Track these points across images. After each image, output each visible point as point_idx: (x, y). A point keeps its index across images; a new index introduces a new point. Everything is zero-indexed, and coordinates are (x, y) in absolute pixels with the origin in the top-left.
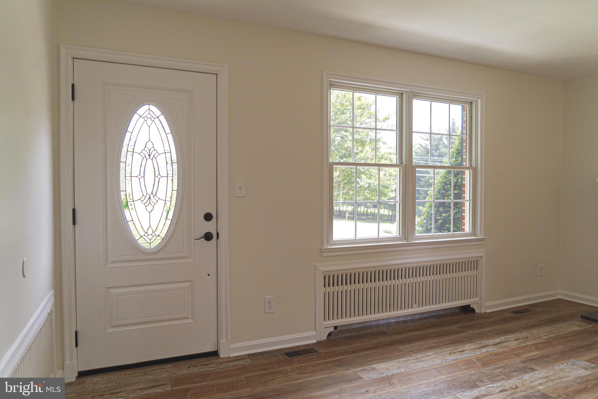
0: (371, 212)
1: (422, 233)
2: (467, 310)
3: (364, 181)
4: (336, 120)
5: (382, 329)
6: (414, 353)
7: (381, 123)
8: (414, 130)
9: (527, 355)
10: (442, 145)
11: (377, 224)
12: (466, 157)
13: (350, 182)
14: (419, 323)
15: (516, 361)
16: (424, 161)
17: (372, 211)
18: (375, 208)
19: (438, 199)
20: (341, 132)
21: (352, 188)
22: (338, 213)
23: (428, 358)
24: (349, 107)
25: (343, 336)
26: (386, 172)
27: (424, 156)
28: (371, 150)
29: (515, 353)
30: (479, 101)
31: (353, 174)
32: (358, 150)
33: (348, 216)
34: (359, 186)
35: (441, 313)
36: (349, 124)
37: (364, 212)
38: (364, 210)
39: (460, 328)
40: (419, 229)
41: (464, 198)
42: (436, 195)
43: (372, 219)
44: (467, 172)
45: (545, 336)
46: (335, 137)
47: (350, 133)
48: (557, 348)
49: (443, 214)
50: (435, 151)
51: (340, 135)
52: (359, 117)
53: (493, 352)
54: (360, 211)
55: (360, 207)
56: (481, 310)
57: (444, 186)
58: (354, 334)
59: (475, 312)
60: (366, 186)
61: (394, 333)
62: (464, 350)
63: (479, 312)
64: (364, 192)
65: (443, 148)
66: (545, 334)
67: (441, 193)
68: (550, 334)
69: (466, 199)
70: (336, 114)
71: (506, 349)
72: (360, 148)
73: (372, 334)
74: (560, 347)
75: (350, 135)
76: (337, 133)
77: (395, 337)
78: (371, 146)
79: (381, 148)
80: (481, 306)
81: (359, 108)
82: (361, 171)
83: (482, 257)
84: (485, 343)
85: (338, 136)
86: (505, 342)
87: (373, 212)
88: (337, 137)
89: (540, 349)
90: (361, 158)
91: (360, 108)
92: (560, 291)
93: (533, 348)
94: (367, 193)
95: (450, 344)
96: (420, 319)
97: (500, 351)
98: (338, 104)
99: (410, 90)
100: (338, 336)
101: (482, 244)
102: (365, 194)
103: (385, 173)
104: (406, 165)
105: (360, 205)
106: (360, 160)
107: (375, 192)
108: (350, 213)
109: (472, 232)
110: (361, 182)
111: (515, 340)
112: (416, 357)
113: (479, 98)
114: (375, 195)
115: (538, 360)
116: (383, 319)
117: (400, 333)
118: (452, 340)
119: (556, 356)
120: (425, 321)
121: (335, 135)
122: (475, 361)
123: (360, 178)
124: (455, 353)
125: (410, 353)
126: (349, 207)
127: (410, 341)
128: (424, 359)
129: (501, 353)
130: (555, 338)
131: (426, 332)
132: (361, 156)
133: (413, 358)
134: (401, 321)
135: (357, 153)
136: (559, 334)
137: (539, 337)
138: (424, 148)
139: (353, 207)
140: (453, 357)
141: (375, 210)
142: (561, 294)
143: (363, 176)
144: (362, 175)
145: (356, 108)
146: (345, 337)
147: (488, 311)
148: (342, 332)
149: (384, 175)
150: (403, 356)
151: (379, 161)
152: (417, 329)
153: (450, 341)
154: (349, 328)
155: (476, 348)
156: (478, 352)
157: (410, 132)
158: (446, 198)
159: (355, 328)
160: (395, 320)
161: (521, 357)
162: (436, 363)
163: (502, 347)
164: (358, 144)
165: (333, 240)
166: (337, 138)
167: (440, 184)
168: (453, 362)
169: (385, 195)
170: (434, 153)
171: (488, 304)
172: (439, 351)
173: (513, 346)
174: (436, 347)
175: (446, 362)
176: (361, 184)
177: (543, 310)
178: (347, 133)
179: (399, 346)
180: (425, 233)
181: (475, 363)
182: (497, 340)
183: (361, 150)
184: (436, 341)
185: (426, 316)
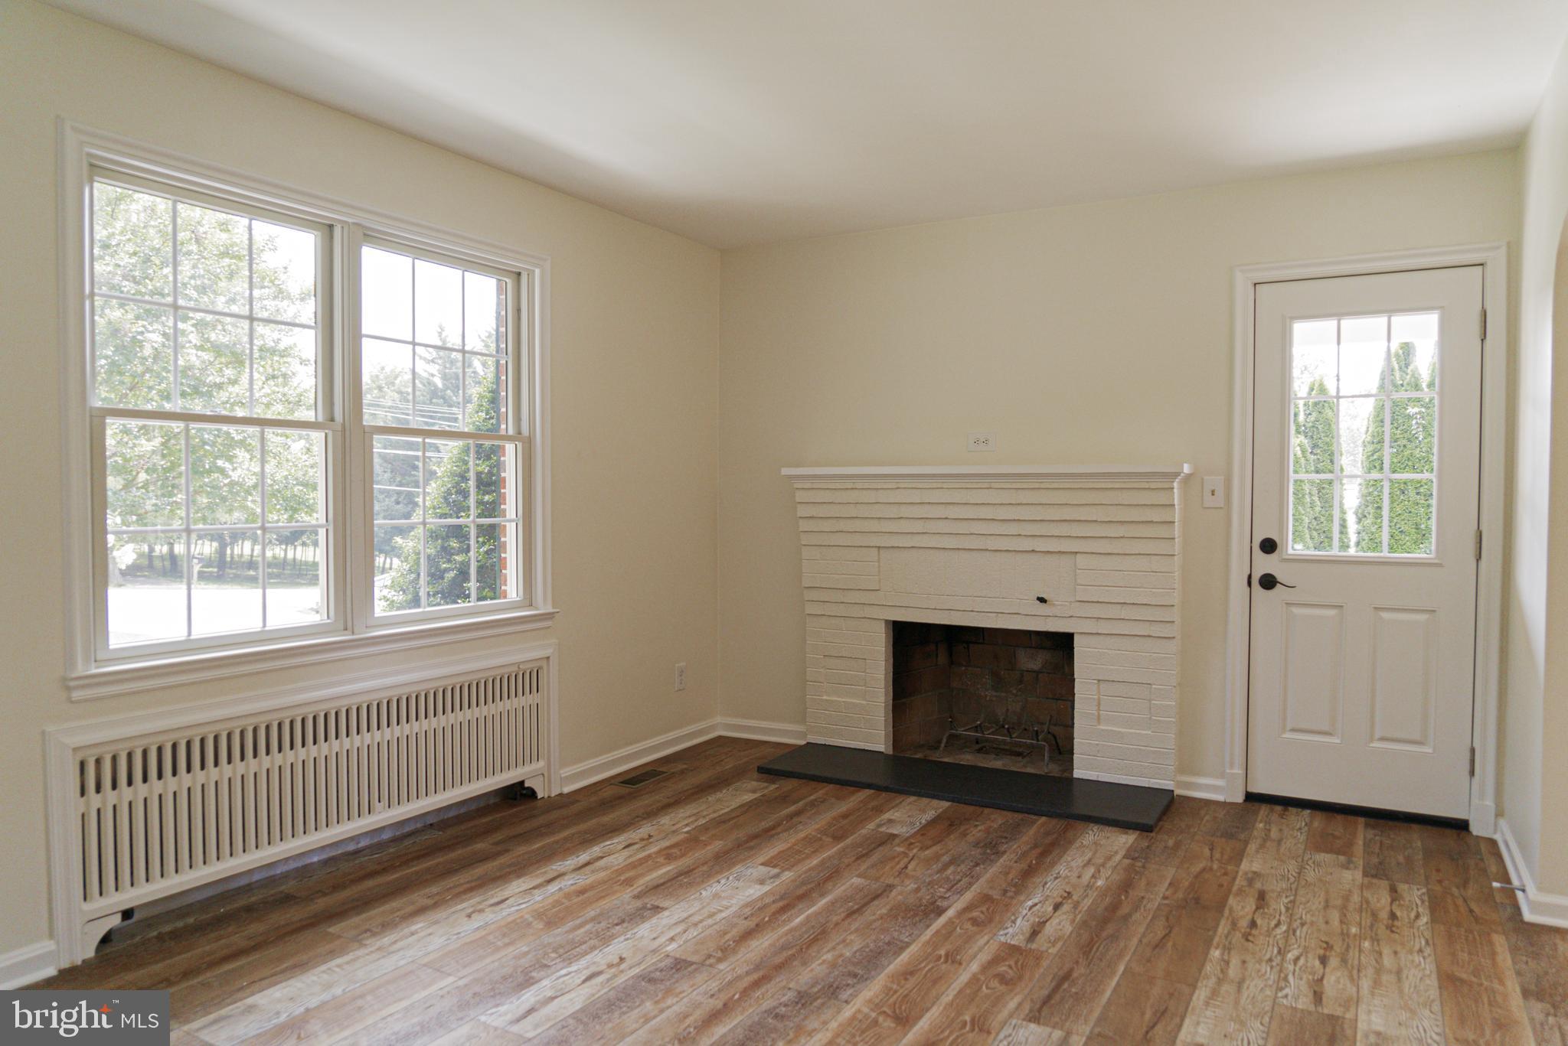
0: (274, 557)
1: (404, 608)
2: (518, 794)
3: (243, 468)
4: (147, 281)
5: (283, 888)
6: (374, 934)
7: (293, 303)
8: (364, 331)
9: (648, 878)
10: (470, 377)
11: (260, 591)
12: (507, 409)
13: (197, 471)
14: (392, 850)
15: (624, 899)
16: (423, 416)
17: (277, 556)
18: (287, 545)
19: (443, 516)
20: (164, 318)
21: (205, 488)
22: (167, 564)
23: (411, 939)
24: (191, 248)
25: (155, 933)
26: (311, 445)
27: (424, 403)
28: (264, 379)
29: (622, 878)
30: (537, 271)
31: (207, 447)
32: (223, 376)
33: (200, 573)
34: (227, 481)
35: (452, 814)
36: (191, 299)
37: (252, 556)
38: (253, 550)
39: (497, 844)
40: (395, 598)
41: (503, 513)
42: (439, 508)
43: (278, 576)
44: (510, 448)
45: (687, 825)
46: (142, 333)
47: (193, 325)
48: (709, 848)
49: (458, 554)
50: (453, 391)
51: (160, 327)
52: (223, 280)
53: (573, 888)
54: (242, 555)
55: (240, 542)
56: (550, 790)
57: (457, 483)
58: (191, 920)
59: (536, 797)
60: (251, 481)
61: (317, 892)
62: (503, 898)
63: (546, 796)
64: (245, 499)
65: (473, 384)
66: (686, 822)
67: (451, 500)
68: (696, 821)
69: (508, 517)
70: (144, 262)
71: (602, 875)
72: (229, 372)
73: (249, 909)
74: (717, 845)
75: (194, 329)
76: (150, 320)
77: (321, 904)
78: (263, 367)
79: (294, 374)
80: (550, 782)
81: (223, 253)
82: (233, 438)
83: (548, 658)
84: (556, 870)
85: (153, 331)
86: (602, 858)
87: (282, 555)
88: (149, 332)
89: (676, 858)
90: (232, 400)
91: (225, 254)
92: (719, 719)
93: (661, 860)
94: (253, 501)
95: (471, 889)
96: (395, 840)
97: (588, 881)
98: (152, 231)
99: (355, 221)
100: (137, 939)
101: (549, 627)
102: (248, 507)
103: (307, 445)
104: (343, 425)
105: (237, 536)
106: (228, 405)
107: (278, 501)
108: (208, 563)
109: (525, 598)
110: (234, 469)
111: (624, 848)
112: (378, 944)
113: (537, 266)
114: (278, 507)
115: (669, 884)
116: (287, 859)
117: (336, 888)
118: (476, 880)
119: (705, 868)
120: (408, 842)
121: (144, 326)
122: (531, 919)
123: (230, 459)
124: (481, 911)
125: (360, 937)
126: (203, 544)
127: (364, 903)
128: (400, 944)
129: (591, 887)
130: (705, 828)
131: (410, 871)
132: (230, 394)
133: (370, 949)
134: (342, 854)
135: (219, 386)
136: (715, 815)
137: (674, 832)
138: (425, 381)
139: (215, 544)
140: (478, 921)
141: (286, 551)
142: (722, 724)
143: (241, 454)
144: (237, 451)
145: (215, 253)
146: (160, 938)
147: (566, 790)
148: (149, 923)
149: (304, 450)
150: (342, 951)
151: (292, 411)
152: (384, 869)
153: (472, 881)
154: (173, 905)
155: (534, 888)
156: (538, 896)
157: (355, 336)
158: (463, 514)
159: (198, 901)
160: (324, 856)
161: (635, 886)
162: (431, 948)
163: (593, 872)
164: (223, 360)
165: (111, 647)
166: (148, 335)
167: (449, 477)
168: (478, 935)
169: (308, 507)
170: (450, 397)
171: (566, 772)
172: (440, 914)
173: (619, 865)
174: (435, 906)
175: (458, 938)
176: (235, 476)
177: (685, 766)
178: (185, 325)
179: (330, 927)
180: (410, 608)
181: (529, 924)
182: (584, 857)
183: (232, 377)
184: (434, 889)
185: (407, 829)
